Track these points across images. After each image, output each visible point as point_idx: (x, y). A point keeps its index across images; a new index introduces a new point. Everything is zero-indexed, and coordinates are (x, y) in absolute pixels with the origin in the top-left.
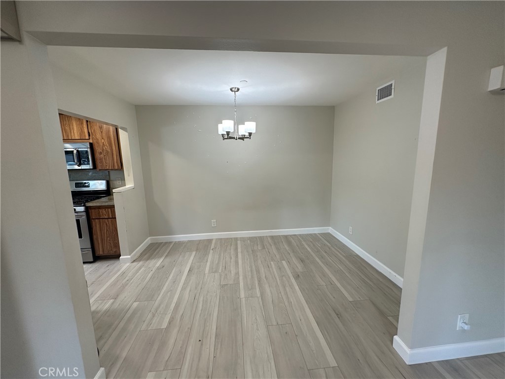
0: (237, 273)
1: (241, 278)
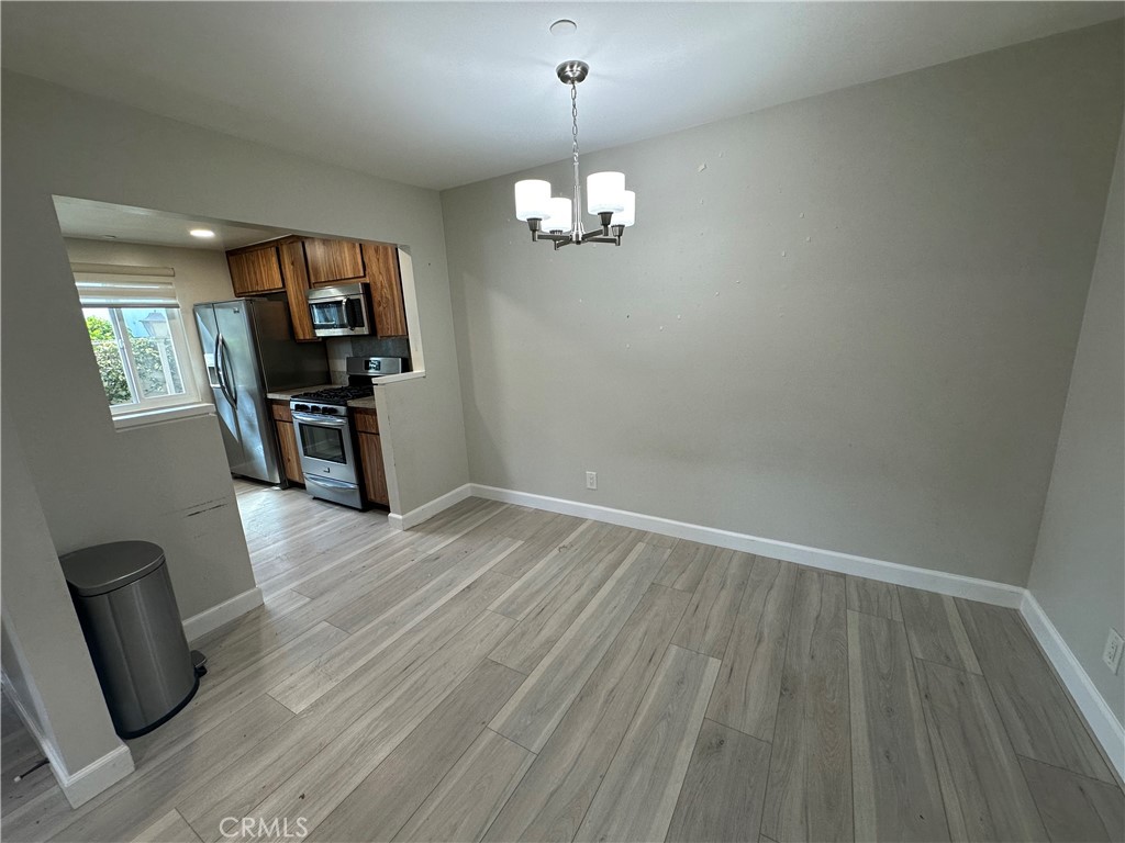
0: (550, 643)
1: (547, 661)
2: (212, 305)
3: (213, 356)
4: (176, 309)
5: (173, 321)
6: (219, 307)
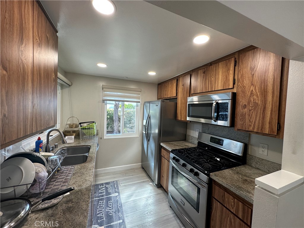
2: (149, 102)
3: (146, 121)
4: (139, 103)
5: (137, 107)
6: (151, 103)
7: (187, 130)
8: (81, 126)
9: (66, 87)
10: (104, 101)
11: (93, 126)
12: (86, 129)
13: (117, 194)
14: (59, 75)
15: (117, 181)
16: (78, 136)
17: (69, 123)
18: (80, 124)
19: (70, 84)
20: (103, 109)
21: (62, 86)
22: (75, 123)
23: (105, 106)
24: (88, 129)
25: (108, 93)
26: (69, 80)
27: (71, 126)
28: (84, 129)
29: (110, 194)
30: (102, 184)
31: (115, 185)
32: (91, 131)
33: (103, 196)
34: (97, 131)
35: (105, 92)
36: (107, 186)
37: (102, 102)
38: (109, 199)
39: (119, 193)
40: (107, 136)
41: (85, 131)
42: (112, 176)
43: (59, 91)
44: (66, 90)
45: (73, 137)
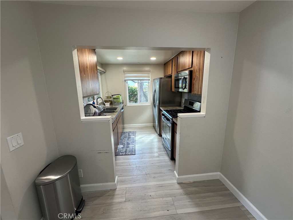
2: (155, 80)
4: (149, 81)
7: (182, 99)
8: (113, 97)
9: (103, 74)
10: (125, 81)
11: (119, 97)
12: (115, 99)
13: (134, 136)
14: (98, 68)
15: (135, 131)
16: (111, 104)
17: (107, 96)
18: (112, 96)
19: (105, 71)
20: (125, 86)
21: (101, 73)
22: (110, 96)
23: (127, 84)
24: (116, 99)
25: (128, 75)
26: (104, 69)
27: (108, 97)
28: (114, 99)
29: (130, 136)
30: (127, 132)
31: (134, 133)
32: (118, 100)
33: (126, 136)
34: (123, 100)
35: (126, 75)
36: (130, 133)
37: (124, 81)
38: (129, 138)
39: (135, 136)
40: (129, 104)
41: (115, 100)
42: (133, 129)
43: (100, 77)
44: (103, 75)
45: (109, 103)
